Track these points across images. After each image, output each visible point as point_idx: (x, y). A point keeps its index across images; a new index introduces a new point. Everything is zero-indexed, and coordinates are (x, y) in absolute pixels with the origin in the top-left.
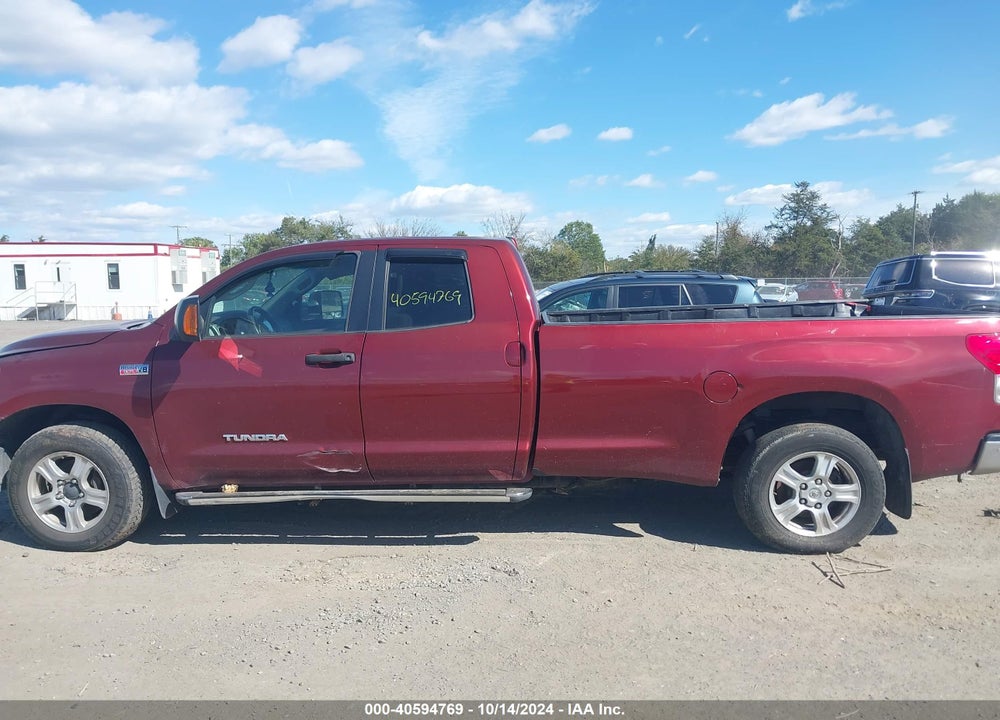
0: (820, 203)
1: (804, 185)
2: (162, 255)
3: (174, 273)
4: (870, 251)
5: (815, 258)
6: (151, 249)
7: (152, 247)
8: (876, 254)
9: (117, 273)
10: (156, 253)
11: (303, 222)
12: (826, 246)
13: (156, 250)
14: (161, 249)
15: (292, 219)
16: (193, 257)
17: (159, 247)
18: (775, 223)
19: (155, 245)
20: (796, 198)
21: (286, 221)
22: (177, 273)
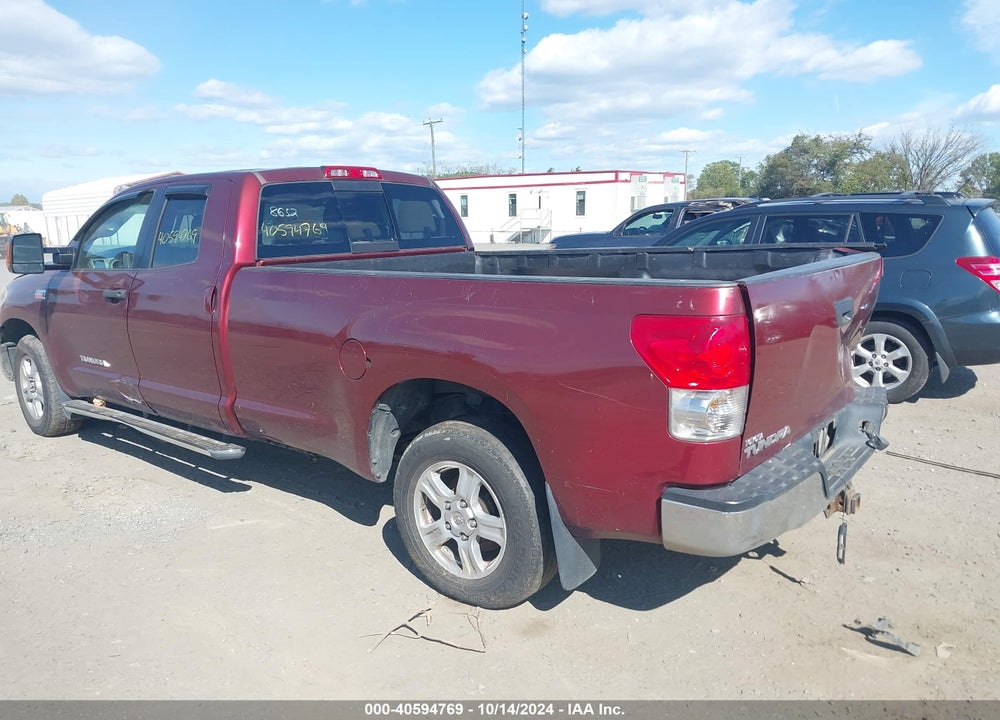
2: (623, 181)
3: (633, 198)
6: (612, 176)
7: (614, 174)
9: (583, 201)
10: (616, 180)
11: (817, 140)
13: (617, 177)
14: (622, 176)
15: (803, 137)
16: (655, 182)
17: (620, 174)
19: (616, 172)
21: (797, 139)
22: (636, 199)
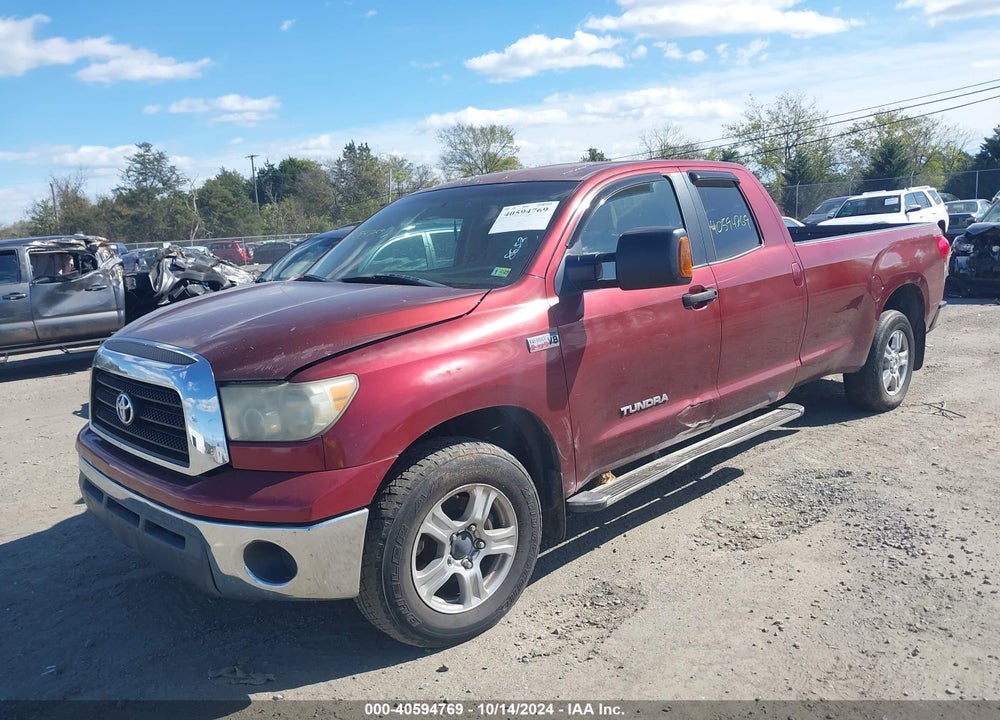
0: (169, 164)
1: (146, 146)
4: (225, 213)
5: (172, 221)
8: (230, 215)
12: (182, 208)
18: (122, 185)
20: (141, 160)
